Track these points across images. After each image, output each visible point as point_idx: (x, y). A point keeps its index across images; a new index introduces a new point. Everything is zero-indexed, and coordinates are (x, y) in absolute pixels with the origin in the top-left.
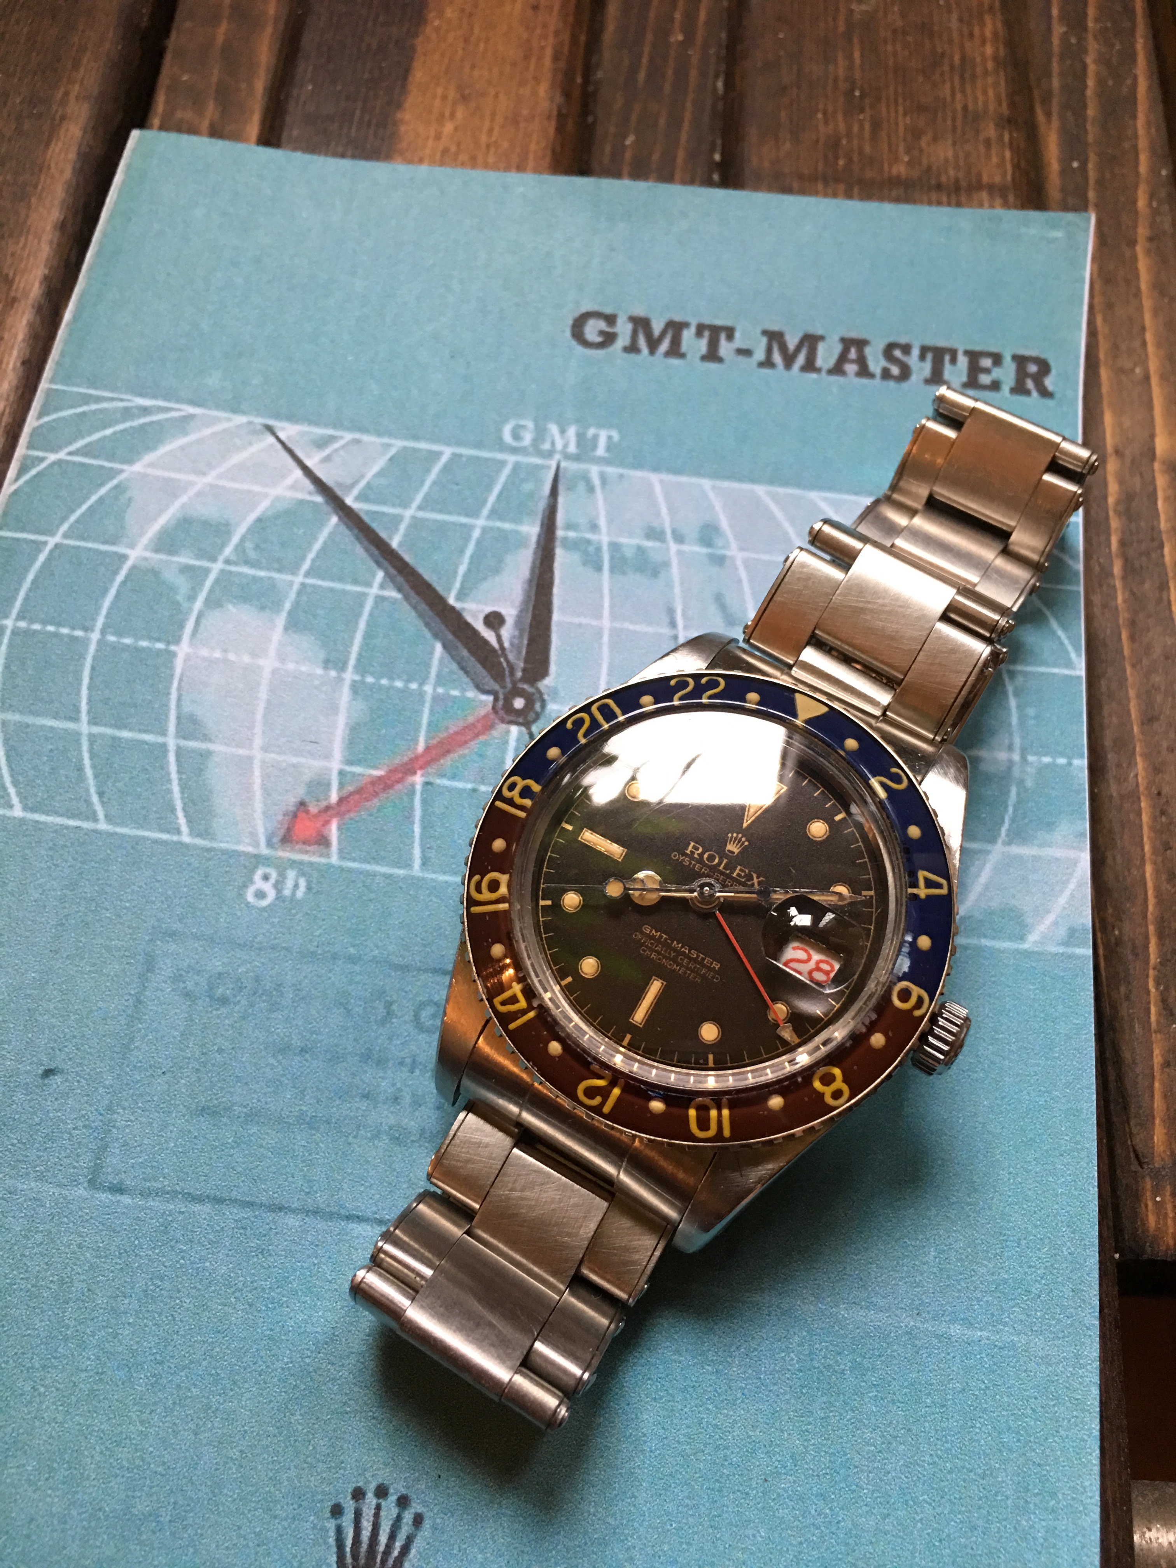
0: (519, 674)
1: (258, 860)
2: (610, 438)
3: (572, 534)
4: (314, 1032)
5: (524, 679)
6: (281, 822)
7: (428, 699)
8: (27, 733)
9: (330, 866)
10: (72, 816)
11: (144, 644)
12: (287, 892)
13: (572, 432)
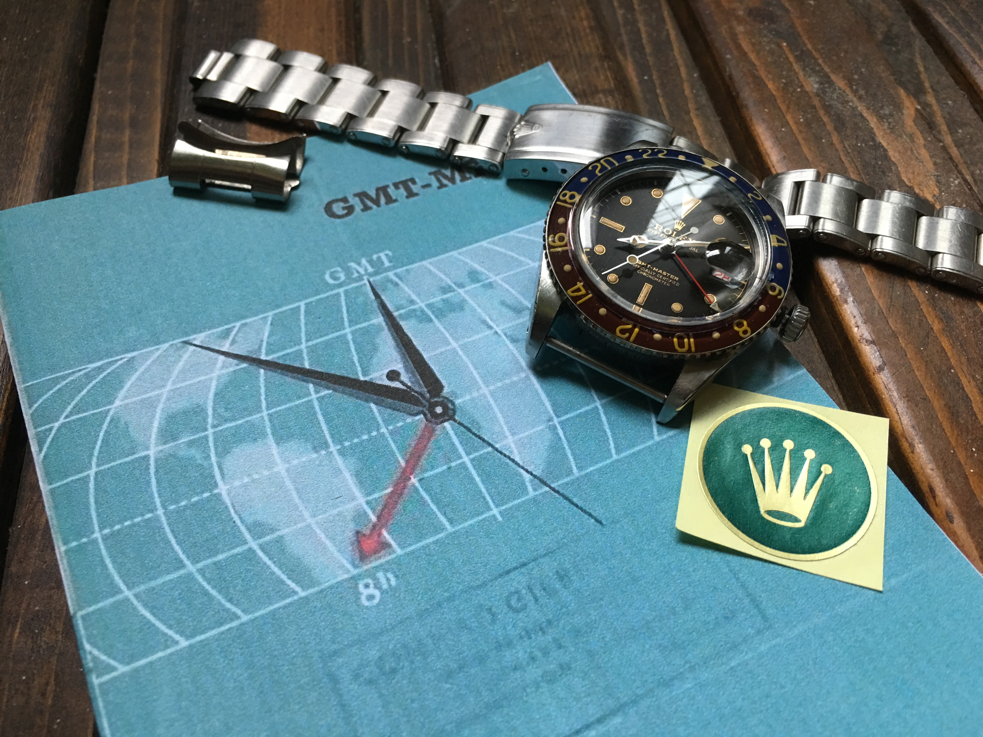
0: (428, 395)
1: (355, 579)
2: (387, 255)
3: (402, 311)
4: (459, 654)
5: (432, 396)
6: (353, 550)
7: (387, 435)
8: (156, 593)
9: (399, 557)
10: (221, 624)
11: (195, 499)
12: (385, 586)
13: (364, 261)
